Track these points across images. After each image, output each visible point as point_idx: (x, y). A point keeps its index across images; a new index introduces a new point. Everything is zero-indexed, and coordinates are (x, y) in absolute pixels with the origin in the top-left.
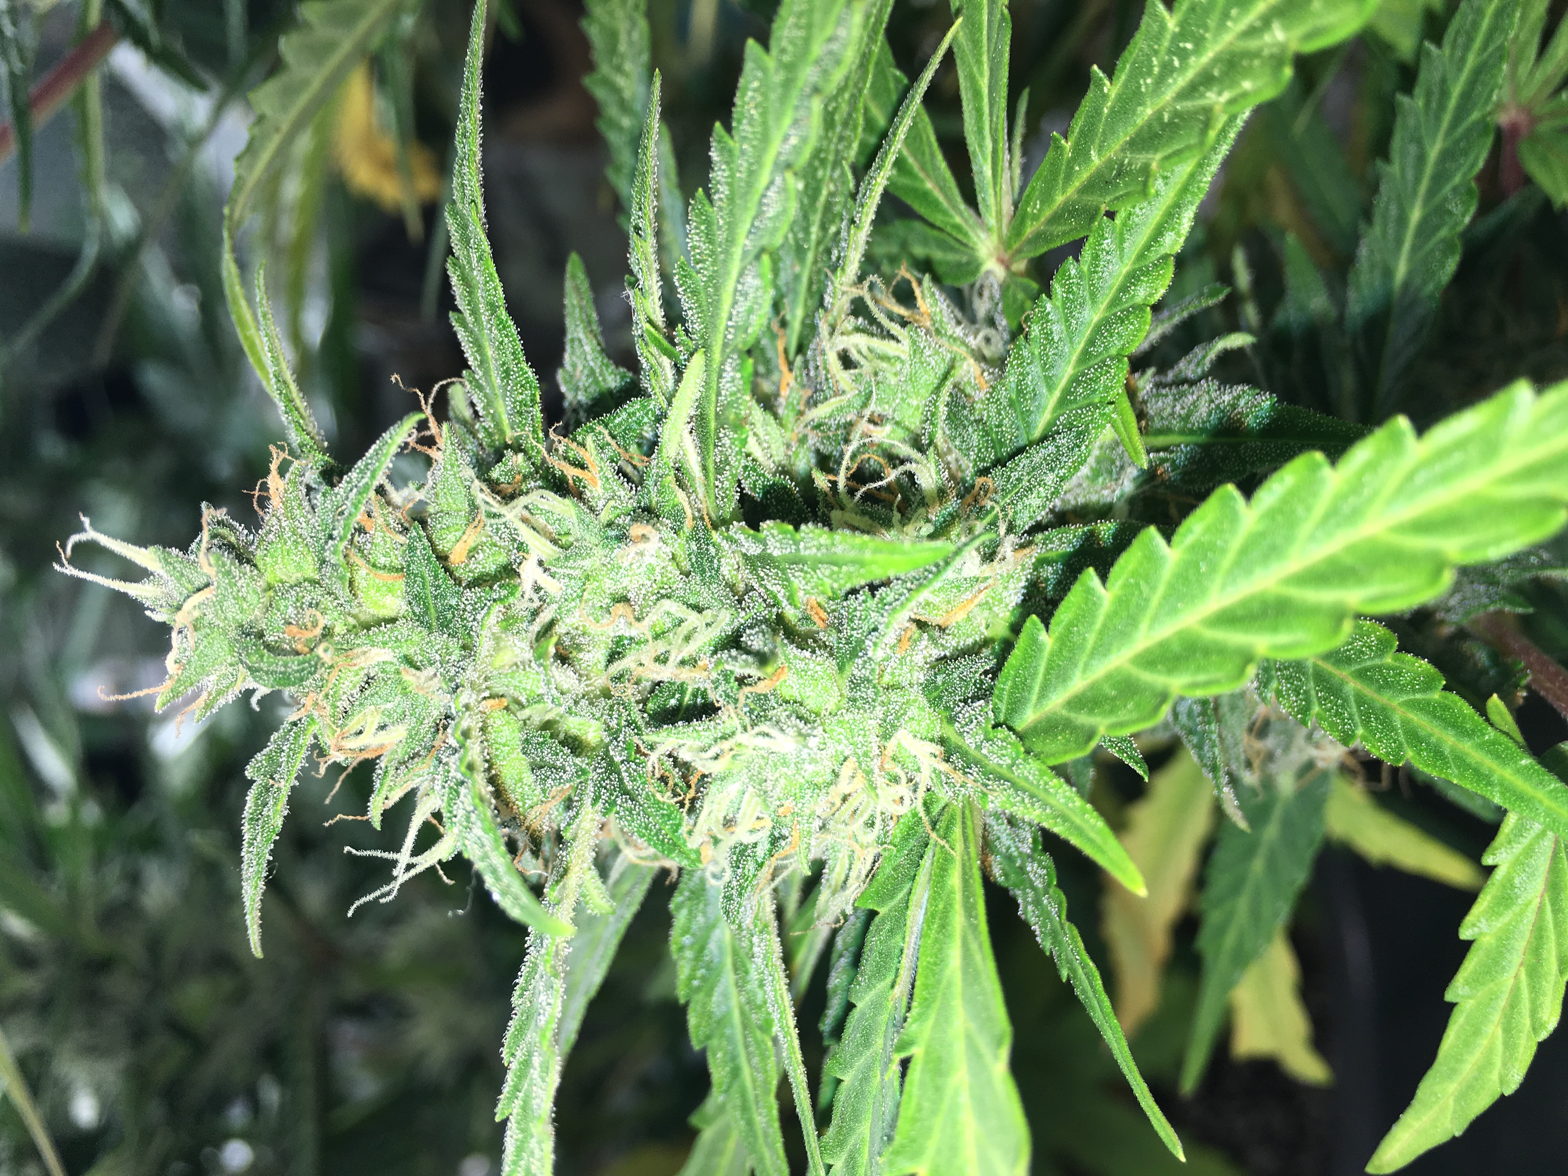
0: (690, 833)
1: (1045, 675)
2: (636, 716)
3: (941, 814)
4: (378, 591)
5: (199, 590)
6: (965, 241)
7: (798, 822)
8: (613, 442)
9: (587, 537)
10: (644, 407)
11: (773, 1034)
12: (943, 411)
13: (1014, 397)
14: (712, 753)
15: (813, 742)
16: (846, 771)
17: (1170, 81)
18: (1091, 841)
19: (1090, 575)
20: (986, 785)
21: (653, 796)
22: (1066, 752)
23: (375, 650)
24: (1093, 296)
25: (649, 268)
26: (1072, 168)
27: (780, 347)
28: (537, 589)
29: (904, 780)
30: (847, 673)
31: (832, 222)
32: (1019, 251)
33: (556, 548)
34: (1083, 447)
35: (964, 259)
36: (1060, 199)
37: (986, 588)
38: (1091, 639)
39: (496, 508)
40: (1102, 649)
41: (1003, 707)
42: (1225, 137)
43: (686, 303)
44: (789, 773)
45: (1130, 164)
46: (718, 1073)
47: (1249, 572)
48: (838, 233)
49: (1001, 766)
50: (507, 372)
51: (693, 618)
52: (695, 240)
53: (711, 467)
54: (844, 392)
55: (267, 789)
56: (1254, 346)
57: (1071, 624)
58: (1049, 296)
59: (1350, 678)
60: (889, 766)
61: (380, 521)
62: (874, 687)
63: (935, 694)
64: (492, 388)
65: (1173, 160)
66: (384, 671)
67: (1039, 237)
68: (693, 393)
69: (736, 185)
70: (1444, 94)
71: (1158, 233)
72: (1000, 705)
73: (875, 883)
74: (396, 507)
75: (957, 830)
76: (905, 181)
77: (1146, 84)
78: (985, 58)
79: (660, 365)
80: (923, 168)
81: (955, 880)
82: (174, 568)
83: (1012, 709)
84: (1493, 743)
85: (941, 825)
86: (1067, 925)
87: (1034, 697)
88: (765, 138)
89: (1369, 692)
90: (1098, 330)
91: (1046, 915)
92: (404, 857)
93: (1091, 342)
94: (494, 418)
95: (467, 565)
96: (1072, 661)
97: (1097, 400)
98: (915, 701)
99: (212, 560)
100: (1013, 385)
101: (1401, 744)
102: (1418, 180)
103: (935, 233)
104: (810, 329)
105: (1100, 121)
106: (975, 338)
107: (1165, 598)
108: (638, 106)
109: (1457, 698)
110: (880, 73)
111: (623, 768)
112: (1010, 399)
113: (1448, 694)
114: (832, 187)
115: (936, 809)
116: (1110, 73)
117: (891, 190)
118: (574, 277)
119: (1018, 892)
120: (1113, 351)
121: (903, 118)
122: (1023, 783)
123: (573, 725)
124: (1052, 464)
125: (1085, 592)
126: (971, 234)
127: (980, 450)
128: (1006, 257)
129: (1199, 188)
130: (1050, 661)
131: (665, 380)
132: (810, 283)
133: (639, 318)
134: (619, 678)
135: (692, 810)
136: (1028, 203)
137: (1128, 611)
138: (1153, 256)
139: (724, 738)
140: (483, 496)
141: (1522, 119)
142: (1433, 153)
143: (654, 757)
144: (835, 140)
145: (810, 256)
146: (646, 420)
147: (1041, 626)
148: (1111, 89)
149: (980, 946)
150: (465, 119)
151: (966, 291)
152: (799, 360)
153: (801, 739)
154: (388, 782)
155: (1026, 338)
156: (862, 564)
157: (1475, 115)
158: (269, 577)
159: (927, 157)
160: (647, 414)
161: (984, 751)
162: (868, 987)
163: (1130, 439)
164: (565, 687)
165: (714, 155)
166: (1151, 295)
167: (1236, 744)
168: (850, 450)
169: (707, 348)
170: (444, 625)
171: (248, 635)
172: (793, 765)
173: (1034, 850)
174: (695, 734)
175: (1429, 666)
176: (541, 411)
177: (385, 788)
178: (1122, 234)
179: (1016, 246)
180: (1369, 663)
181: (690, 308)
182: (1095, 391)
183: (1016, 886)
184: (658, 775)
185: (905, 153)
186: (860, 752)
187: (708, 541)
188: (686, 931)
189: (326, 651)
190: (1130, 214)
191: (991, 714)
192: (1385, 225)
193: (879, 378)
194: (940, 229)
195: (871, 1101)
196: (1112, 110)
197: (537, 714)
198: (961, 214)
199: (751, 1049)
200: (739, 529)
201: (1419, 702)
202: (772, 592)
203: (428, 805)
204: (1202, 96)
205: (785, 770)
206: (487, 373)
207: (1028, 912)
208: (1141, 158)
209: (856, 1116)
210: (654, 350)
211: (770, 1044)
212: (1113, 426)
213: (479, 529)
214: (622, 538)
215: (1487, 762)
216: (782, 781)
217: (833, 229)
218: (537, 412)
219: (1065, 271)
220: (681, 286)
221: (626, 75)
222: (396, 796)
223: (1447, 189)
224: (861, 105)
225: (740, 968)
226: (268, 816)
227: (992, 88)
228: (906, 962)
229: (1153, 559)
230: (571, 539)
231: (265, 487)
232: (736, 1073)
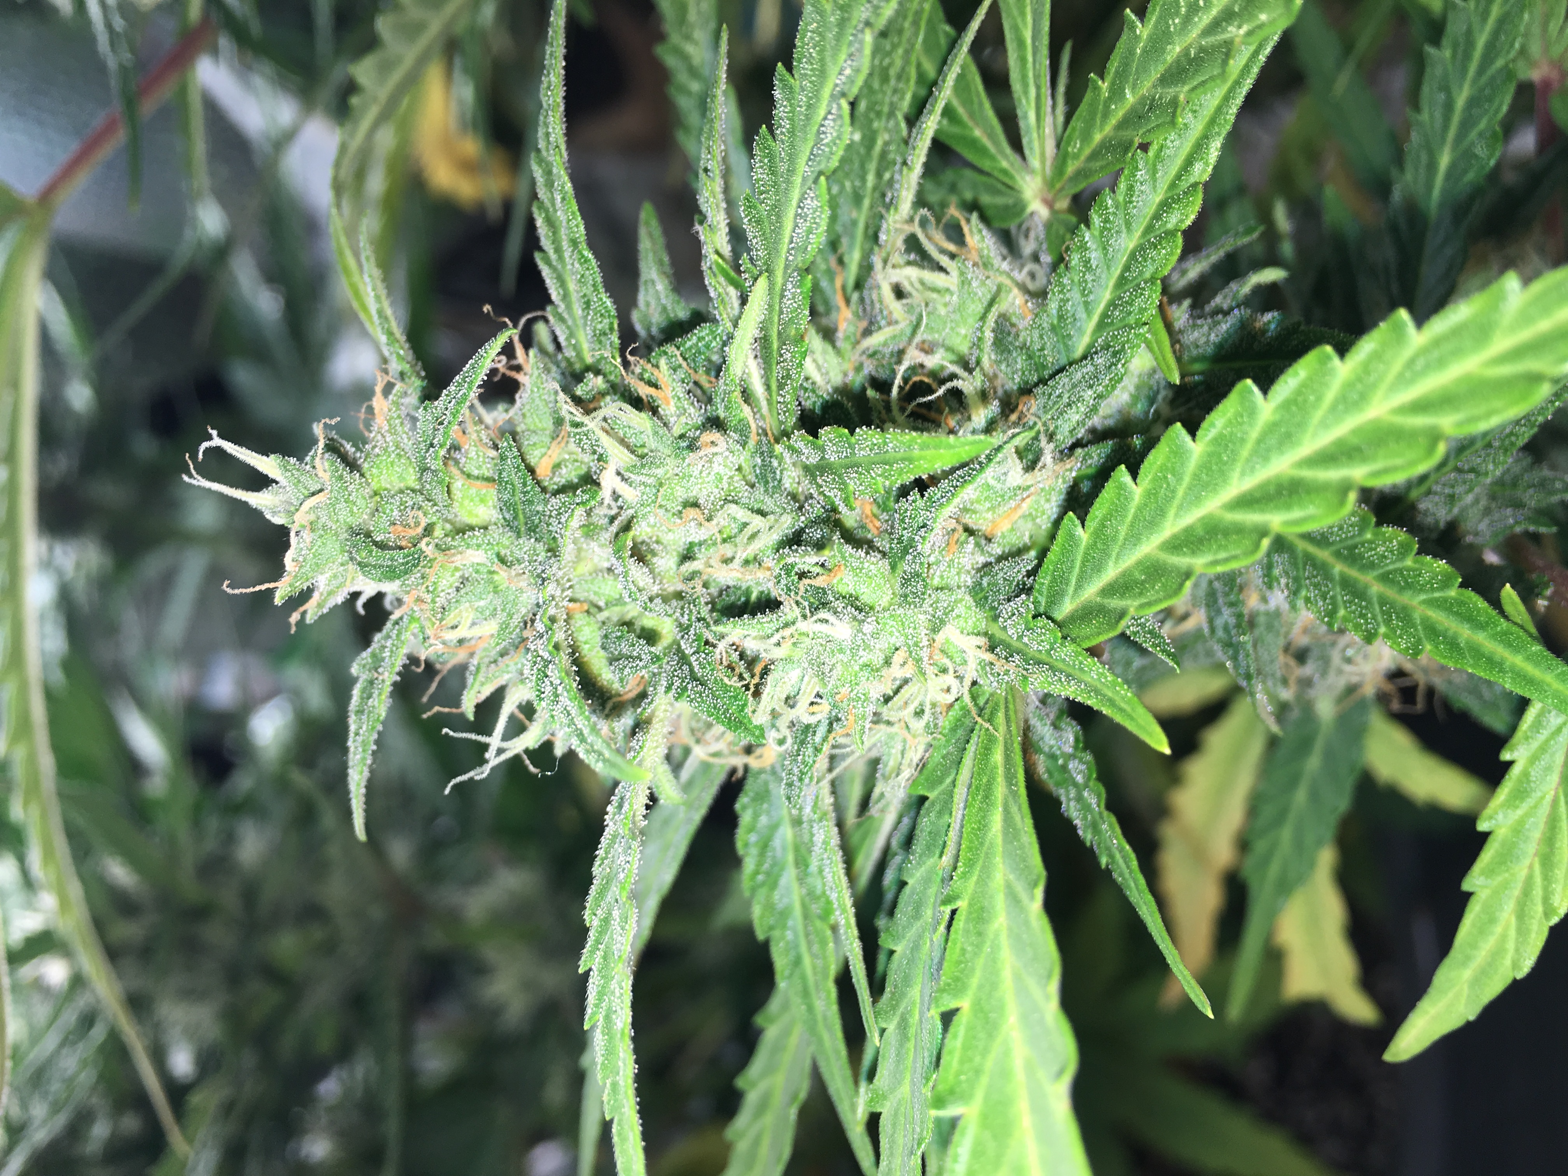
0: (754, 712)
1: (1081, 568)
2: (705, 611)
3: (986, 703)
4: (472, 500)
5: (313, 494)
6: (1010, 183)
7: (854, 707)
8: (684, 364)
9: (661, 448)
10: (712, 332)
11: (832, 922)
12: (989, 335)
13: (1055, 322)
14: (774, 640)
15: (867, 628)
16: (898, 658)
17: (1196, 19)
18: (1121, 710)
19: (1122, 473)
20: (1027, 670)
21: (722, 680)
22: (1099, 634)
23: (470, 552)
24: (1128, 224)
25: (717, 206)
26: (1109, 107)
27: (838, 283)
28: (616, 496)
29: (951, 671)
30: (899, 571)
31: (886, 169)
32: (1062, 189)
33: (633, 456)
34: (1120, 366)
35: (1011, 201)
36: (1098, 137)
37: (1028, 496)
38: (1123, 530)
39: (579, 417)
40: (1134, 538)
41: (1043, 600)
42: (1249, 72)
43: (751, 232)
44: (845, 660)
45: (1160, 98)
46: (780, 960)
47: (1266, 459)
48: (892, 178)
49: (1040, 651)
50: (588, 304)
51: (757, 522)
52: (760, 173)
53: (774, 386)
54: (897, 322)
55: (371, 682)
56: (1287, 280)
57: (1105, 519)
58: (1088, 226)
59: (1374, 582)
60: (938, 656)
61: (474, 436)
62: (924, 580)
63: (981, 595)
64: (574, 320)
65: (1199, 91)
66: (477, 572)
67: (1080, 174)
68: (758, 316)
69: (796, 118)
70: (1470, 43)
71: (1189, 163)
72: (1040, 598)
73: (925, 772)
74: (487, 427)
75: (1000, 716)
76: (955, 130)
77: (1174, 23)
78: (1028, 10)
79: (727, 294)
80: (972, 115)
81: (998, 757)
82: (293, 475)
83: (1052, 602)
84: (1505, 633)
85: (987, 711)
86: (1106, 813)
87: (1071, 590)
88: (822, 73)
89: (1391, 593)
90: (1133, 256)
91: (1086, 808)
92: (495, 741)
93: (1127, 268)
94: (575, 347)
95: (551, 479)
96: (1106, 554)
97: (1132, 322)
98: (961, 600)
99: (327, 464)
100: (1054, 312)
101: (1420, 639)
102: (1446, 127)
103: (983, 179)
104: (866, 268)
105: (1133, 61)
106: (1020, 271)
107: (1189, 489)
108: (706, 72)
109: (1473, 594)
110: (932, 29)
111: (693, 659)
112: (1052, 325)
113: (1463, 590)
114: (886, 137)
115: (981, 702)
116: (1141, 13)
117: (943, 138)
118: (647, 223)
119: (1062, 791)
120: (1147, 275)
121: (951, 65)
122: (1061, 665)
123: (649, 621)
124: (1091, 382)
125: (1117, 487)
126: (1018, 178)
127: (1023, 373)
128: (1050, 196)
129: (1225, 120)
130: (1086, 554)
131: (732, 308)
132: (867, 227)
133: (707, 250)
134: (690, 578)
135: (757, 694)
136: (1068, 144)
137: (1157, 503)
138: (1184, 185)
139: (786, 625)
140: (567, 408)
141: (1554, 75)
142: (1460, 102)
143: (722, 646)
144: (889, 93)
145: (866, 202)
146: (714, 344)
147: (1077, 522)
148: (1143, 31)
149: (1020, 809)
150: (549, 74)
151: (1013, 231)
152: (855, 296)
153: (856, 623)
154: (481, 677)
155: (1067, 267)
156: (910, 460)
157: (1500, 63)
158: (375, 485)
159: (976, 106)
160: (715, 338)
161: (1026, 640)
162: (919, 864)
163: (1164, 359)
164: (641, 584)
165: (777, 94)
166: (1182, 221)
167: (1272, 661)
168: (901, 370)
169: (770, 271)
170: (532, 530)
171: (357, 535)
172: (848, 652)
173: (1076, 748)
174: (759, 626)
175: (1446, 566)
176: (619, 338)
177: (477, 683)
178: (1155, 165)
179: (1058, 186)
180: (1391, 567)
181: (755, 237)
182: (1130, 313)
183: (1058, 784)
184: (725, 663)
185: (956, 103)
186: (911, 643)
187: (771, 454)
188: (751, 829)
189: (428, 545)
190: (1162, 146)
191: (1032, 606)
192: (1416, 169)
193: (930, 308)
194: (988, 174)
195: (921, 966)
196: (1144, 51)
197: (614, 614)
198: (1006, 157)
199: (812, 937)
200: (800, 439)
201: (1437, 600)
202: (829, 497)
203: (517, 695)
204: (1224, 30)
205: (841, 656)
206: (569, 307)
207: (1072, 810)
208: (1171, 91)
209: (907, 981)
210: (722, 279)
211: (829, 933)
212: (1148, 347)
213: (563, 444)
214: (692, 447)
215: (1499, 651)
216: (839, 667)
217: (887, 176)
218: (615, 339)
219: (1102, 202)
220: (746, 216)
221: (696, 43)
222: (487, 691)
223: (1473, 135)
224: (913, 59)
225: (801, 862)
226: (373, 707)
227: (1034, 38)
228: (953, 835)
229: (1179, 453)
230: (646, 451)
231: (370, 410)
232: (797, 962)
